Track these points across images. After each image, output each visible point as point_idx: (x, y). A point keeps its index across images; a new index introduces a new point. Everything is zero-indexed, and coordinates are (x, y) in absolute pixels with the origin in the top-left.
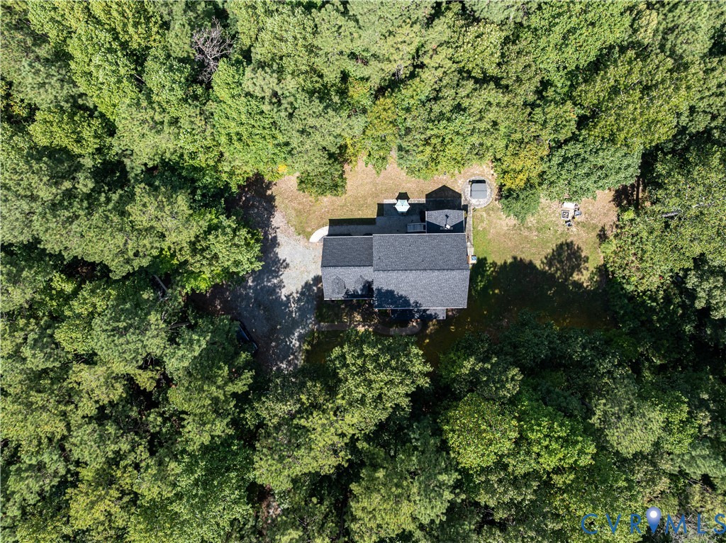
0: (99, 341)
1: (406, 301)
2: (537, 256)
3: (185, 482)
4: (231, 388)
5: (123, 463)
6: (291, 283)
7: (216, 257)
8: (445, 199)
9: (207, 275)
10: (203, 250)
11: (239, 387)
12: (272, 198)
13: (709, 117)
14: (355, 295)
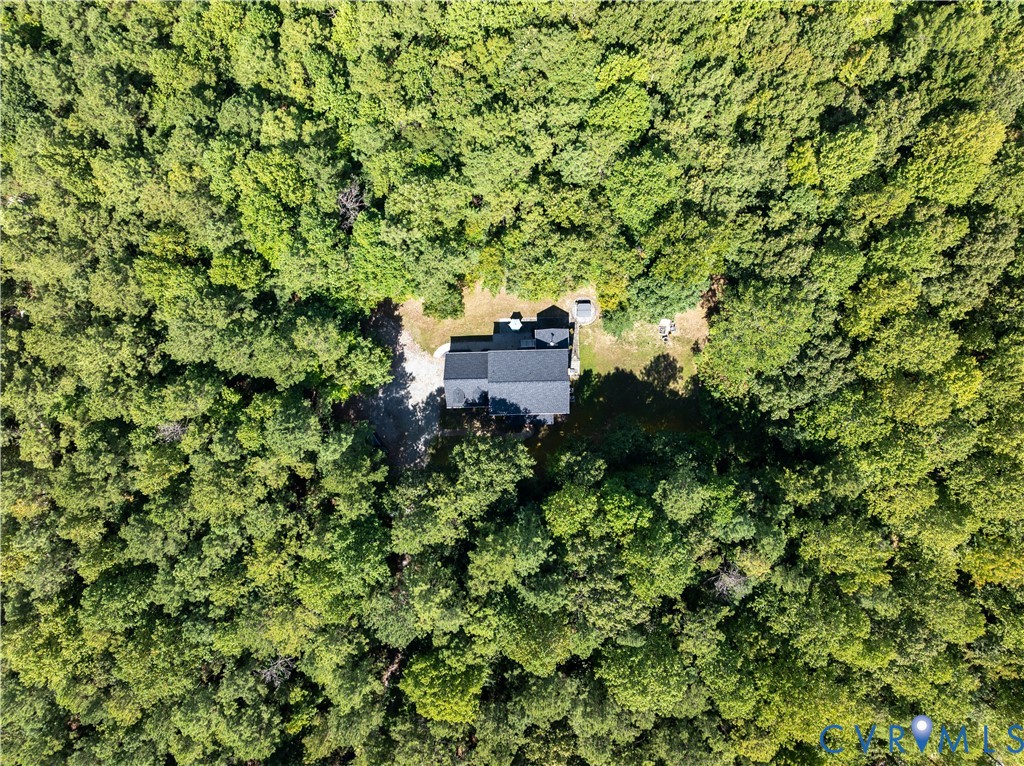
0: (274, 438)
1: (517, 408)
2: (637, 367)
3: (339, 546)
4: (372, 477)
5: (290, 534)
6: (418, 394)
7: (355, 372)
8: (554, 318)
9: (347, 387)
10: (346, 367)
11: (379, 476)
12: (399, 318)
13: (752, 256)
14: (474, 404)
